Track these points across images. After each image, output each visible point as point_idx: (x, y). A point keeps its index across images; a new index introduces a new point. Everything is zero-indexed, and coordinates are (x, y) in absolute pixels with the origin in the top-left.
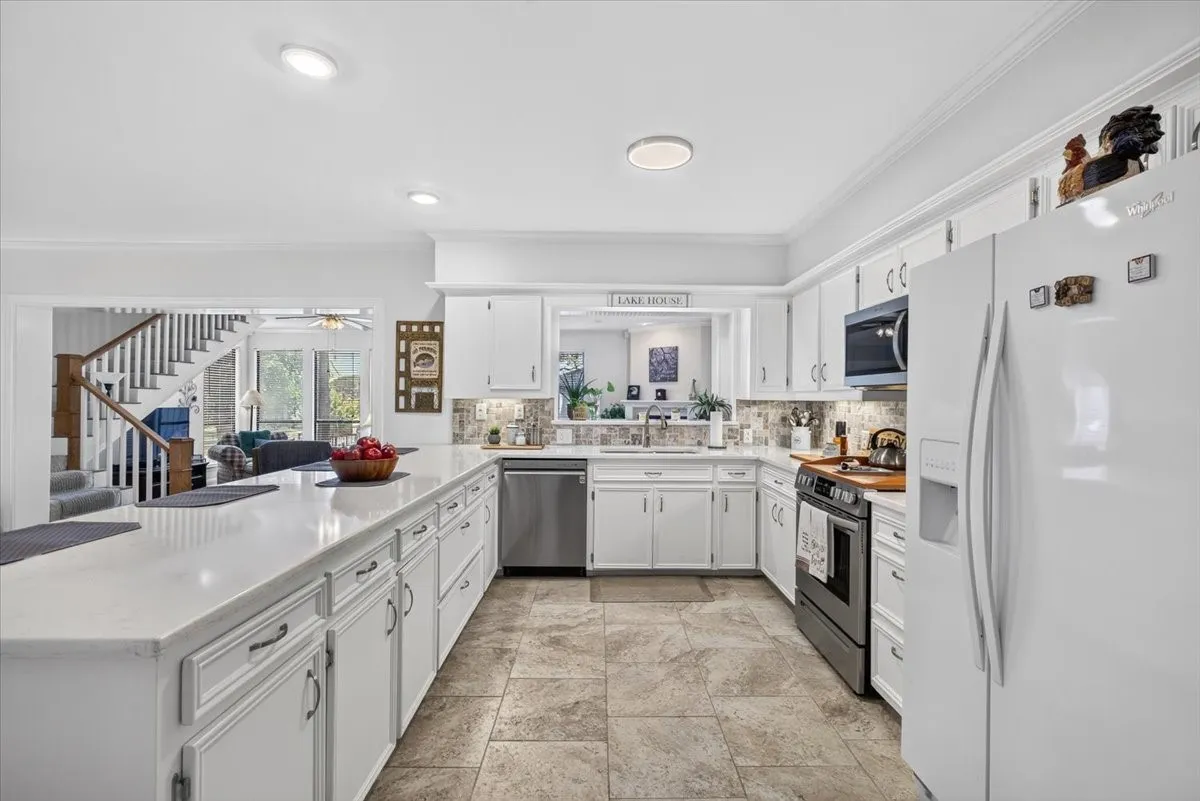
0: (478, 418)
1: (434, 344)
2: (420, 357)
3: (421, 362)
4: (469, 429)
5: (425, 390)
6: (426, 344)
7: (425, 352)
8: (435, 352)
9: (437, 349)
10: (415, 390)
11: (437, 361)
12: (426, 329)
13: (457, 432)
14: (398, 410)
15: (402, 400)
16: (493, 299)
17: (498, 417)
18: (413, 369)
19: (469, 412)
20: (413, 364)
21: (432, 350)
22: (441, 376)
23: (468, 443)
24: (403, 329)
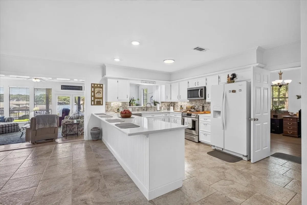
0: (111, 106)
1: (101, 89)
3: (98, 93)
4: (110, 109)
5: (99, 100)
6: (99, 89)
7: (99, 91)
9: (102, 90)
10: (96, 100)
11: (102, 93)
12: (99, 86)
13: (107, 110)
14: (92, 105)
15: (93, 102)
16: (119, 80)
17: (116, 106)
18: (96, 95)
19: (109, 105)
20: (95, 94)
21: (100, 91)
22: (103, 97)
23: (109, 112)
24: (93, 85)
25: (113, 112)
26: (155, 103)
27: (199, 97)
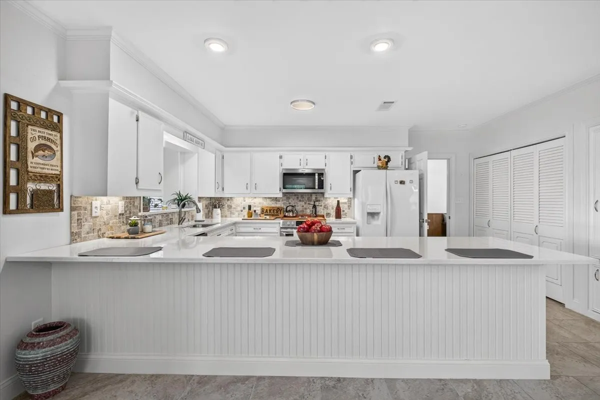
0: (94, 215)
1: (55, 135)
2: (39, 148)
3: (41, 153)
4: (86, 226)
5: (44, 187)
6: (46, 133)
7: (43, 142)
8: (55, 144)
9: (58, 142)
10: (31, 186)
11: (58, 154)
12: (43, 115)
13: (75, 230)
14: (6, 211)
15: (13, 197)
16: (142, 115)
17: (107, 214)
18: (30, 159)
19: (85, 209)
20: (30, 155)
21: (52, 141)
22: (61, 172)
23: (85, 239)
24: (14, 105)
25: (99, 237)
26: (182, 201)
27: (315, 188)
